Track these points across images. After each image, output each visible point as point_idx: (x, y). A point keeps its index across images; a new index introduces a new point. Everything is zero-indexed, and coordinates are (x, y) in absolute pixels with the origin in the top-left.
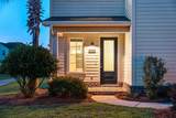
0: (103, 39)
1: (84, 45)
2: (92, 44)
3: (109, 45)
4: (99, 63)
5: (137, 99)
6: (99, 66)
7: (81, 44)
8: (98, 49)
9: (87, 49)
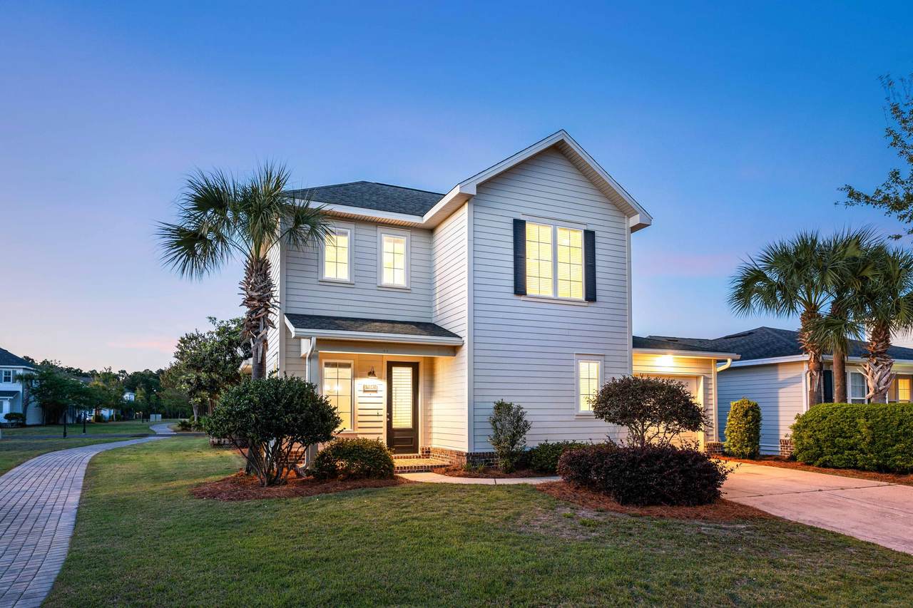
0: (391, 365)
1: (354, 376)
2: (372, 374)
3: (403, 376)
4: (384, 412)
5: (485, 474)
6: (384, 419)
7: (347, 372)
8: (382, 385)
9: (361, 383)
